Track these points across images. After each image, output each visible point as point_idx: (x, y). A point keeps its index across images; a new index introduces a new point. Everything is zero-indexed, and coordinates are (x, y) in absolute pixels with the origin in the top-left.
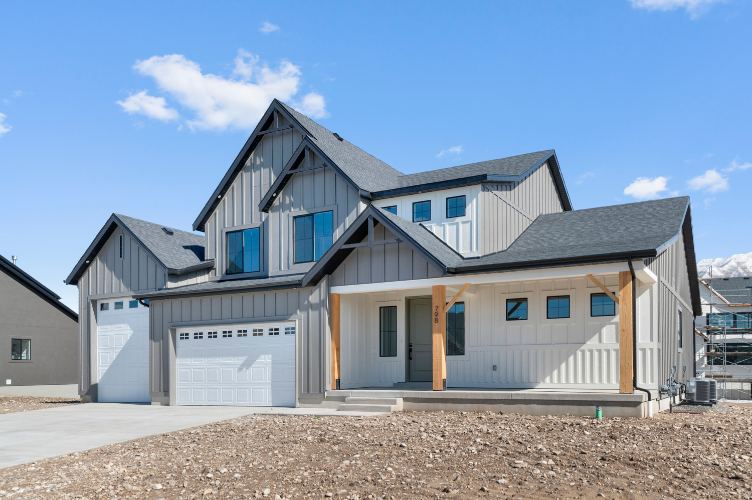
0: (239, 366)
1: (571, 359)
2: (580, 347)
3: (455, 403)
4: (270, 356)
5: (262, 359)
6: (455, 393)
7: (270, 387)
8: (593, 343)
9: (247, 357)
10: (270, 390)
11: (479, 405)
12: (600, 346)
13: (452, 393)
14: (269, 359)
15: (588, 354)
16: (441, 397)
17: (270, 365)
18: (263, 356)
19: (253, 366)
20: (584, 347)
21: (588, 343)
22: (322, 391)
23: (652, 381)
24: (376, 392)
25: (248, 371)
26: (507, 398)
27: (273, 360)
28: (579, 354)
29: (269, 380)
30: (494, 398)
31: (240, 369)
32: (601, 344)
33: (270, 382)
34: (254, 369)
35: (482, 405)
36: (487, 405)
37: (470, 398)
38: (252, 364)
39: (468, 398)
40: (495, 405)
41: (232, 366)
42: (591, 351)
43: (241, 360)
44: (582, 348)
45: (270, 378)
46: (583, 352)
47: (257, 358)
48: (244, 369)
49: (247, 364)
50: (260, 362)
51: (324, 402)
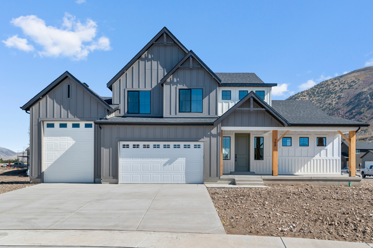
0: (165, 163)
1: (309, 163)
2: (313, 158)
3: (286, 181)
4: (185, 159)
5: (180, 160)
6: (286, 177)
7: (184, 174)
8: (317, 157)
9: (170, 158)
10: (184, 175)
11: (297, 182)
12: (320, 158)
13: (285, 177)
14: (184, 160)
15: (315, 161)
16: (280, 179)
17: (185, 163)
18: (180, 159)
19: (173, 163)
20: (314, 158)
21: (316, 156)
22: (218, 176)
23: (339, 172)
24: (248, 177)
25: (170, 166)
26: (310, 179)
27: (186, 161)
28: (312, 161)
29: (184, 170)
30: (304, 179)
31: (165, 165)
32: (320, 157)
33: (184, 171)
34: (174, 165)
35: (298, 182)
36: (300, 182)
37: (293, 179)
38: (173, 162)
39: (292, 179)
40: (304, 182)
41: (160, 163)
42: (317, 160)
43: (166, 160)
44: (313, 159)
45: (184, 169)
46: (314, 160)
47: (177, 159)
48: (168, 165)
49: (170, 162)
50: (178, 161)
51: (219, 181)
